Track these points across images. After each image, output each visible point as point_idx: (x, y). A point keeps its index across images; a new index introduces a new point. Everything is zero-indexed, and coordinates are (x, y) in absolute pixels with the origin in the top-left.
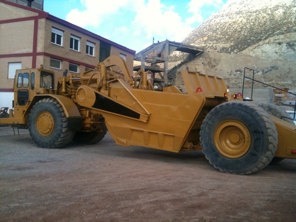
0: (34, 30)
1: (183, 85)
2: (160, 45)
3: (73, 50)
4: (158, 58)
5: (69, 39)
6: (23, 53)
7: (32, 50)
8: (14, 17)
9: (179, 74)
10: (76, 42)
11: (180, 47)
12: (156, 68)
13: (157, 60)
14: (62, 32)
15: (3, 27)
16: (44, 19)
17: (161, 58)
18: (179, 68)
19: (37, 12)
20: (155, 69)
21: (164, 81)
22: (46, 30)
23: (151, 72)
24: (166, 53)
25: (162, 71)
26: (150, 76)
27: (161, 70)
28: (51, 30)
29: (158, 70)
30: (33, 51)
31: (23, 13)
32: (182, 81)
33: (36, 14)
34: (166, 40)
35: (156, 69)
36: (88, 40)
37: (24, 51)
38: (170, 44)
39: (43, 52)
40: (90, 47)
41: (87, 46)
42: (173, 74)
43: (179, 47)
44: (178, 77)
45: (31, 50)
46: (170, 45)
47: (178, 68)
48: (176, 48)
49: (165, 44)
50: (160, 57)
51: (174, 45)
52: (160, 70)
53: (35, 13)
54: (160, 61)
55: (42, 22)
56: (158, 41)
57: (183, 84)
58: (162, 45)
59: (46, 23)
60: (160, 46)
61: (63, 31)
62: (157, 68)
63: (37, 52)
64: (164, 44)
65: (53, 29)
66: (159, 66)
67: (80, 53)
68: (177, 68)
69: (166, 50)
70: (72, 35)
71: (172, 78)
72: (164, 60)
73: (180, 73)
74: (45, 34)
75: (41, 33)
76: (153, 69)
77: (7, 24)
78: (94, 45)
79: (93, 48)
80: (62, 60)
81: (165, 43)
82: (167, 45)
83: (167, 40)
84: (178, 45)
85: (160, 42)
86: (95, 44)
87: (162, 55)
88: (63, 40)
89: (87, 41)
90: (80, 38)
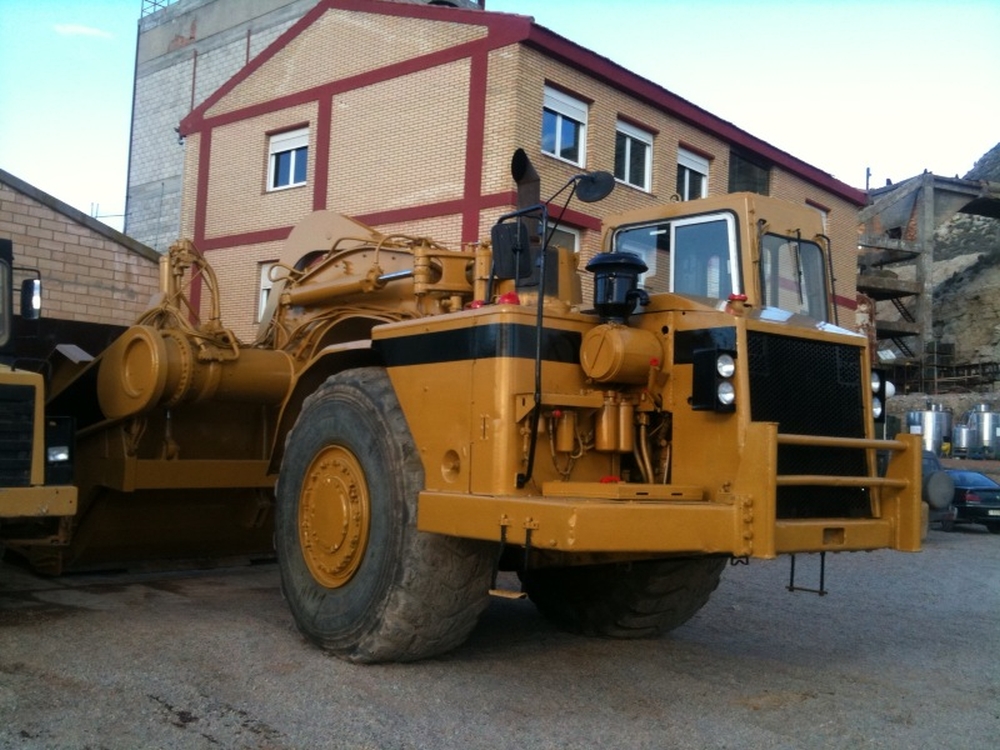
0: (471, 99)
1: (995, 344)
2: (901, 192)
3: (627, 186)
4: (893, 244)
5: (614, 136)
6: (422, 203)
7: (462, 186)
8: (389, 59)
9: (972, 304)
10: (639, 148)
11: (981, 195)
12: (886, 279)
13: (891, 252)
14: (583, 107)
15: (343, 106)
16: (516, 47)
17: (903, 244)
18: (972, 279)
19: (480, 24)
20: (880, 287)
21: (917, 332)
22: (520, 92)
23: (865, 295)
24: (924, 223)
25: (907, 294)
26: (862, 312)
27: (906, 289)
28: (542, 95)
29: (893, 288)
30: (466, 194)
31: (423, 36)
32: (988, 329)
33: (481, 32)
34: (922, 172)
35: (885, 284)
36: (685, 141)
37: (431, 195)
38: (939, 186)
39: (510, 190)
40: (692, 171)
41: (681, 169)
42: (948, 306)
43: (975, 196)
44: (972, 315)
45: (456, 190)
46: (937, 191)
47: (966, 280)
48: (963, 202)
49: (920, 189)
50: (900, 238)
51: (956, 189)
52: (902, 288)
53: (476, 28)
54: (900, 255)
55: (506, 60)
56: (889, 181)
57: (995, 341)
58: (905, 193)
59: (522, 66)
60: (898, 197)
61: (588, 102)
62: (888, 281)
63: (483, 195)
64: (913, 189)
65: (550, 93)
66: (895, 276)
67: (652, 196)
68: (961, 279)
69: (924, 212)
70: (622, 118)
71: (945, 318)
72: (916, 250)
73: (977, 298)
74: (519, 112)
75: (500, 111)
76: (873, 286)
77: (360, 90)
78: (705, 163)
79: (700, 175)
80: (582, 229)
81: (917, 185)
82: (929, 190)
83: (926, 171)
84: (971, 192)
85: (894, 182)
86: (709, 158)
87: (908, 231)
88: (589, 141)
89: (683, 146)
90: (654, 133)
